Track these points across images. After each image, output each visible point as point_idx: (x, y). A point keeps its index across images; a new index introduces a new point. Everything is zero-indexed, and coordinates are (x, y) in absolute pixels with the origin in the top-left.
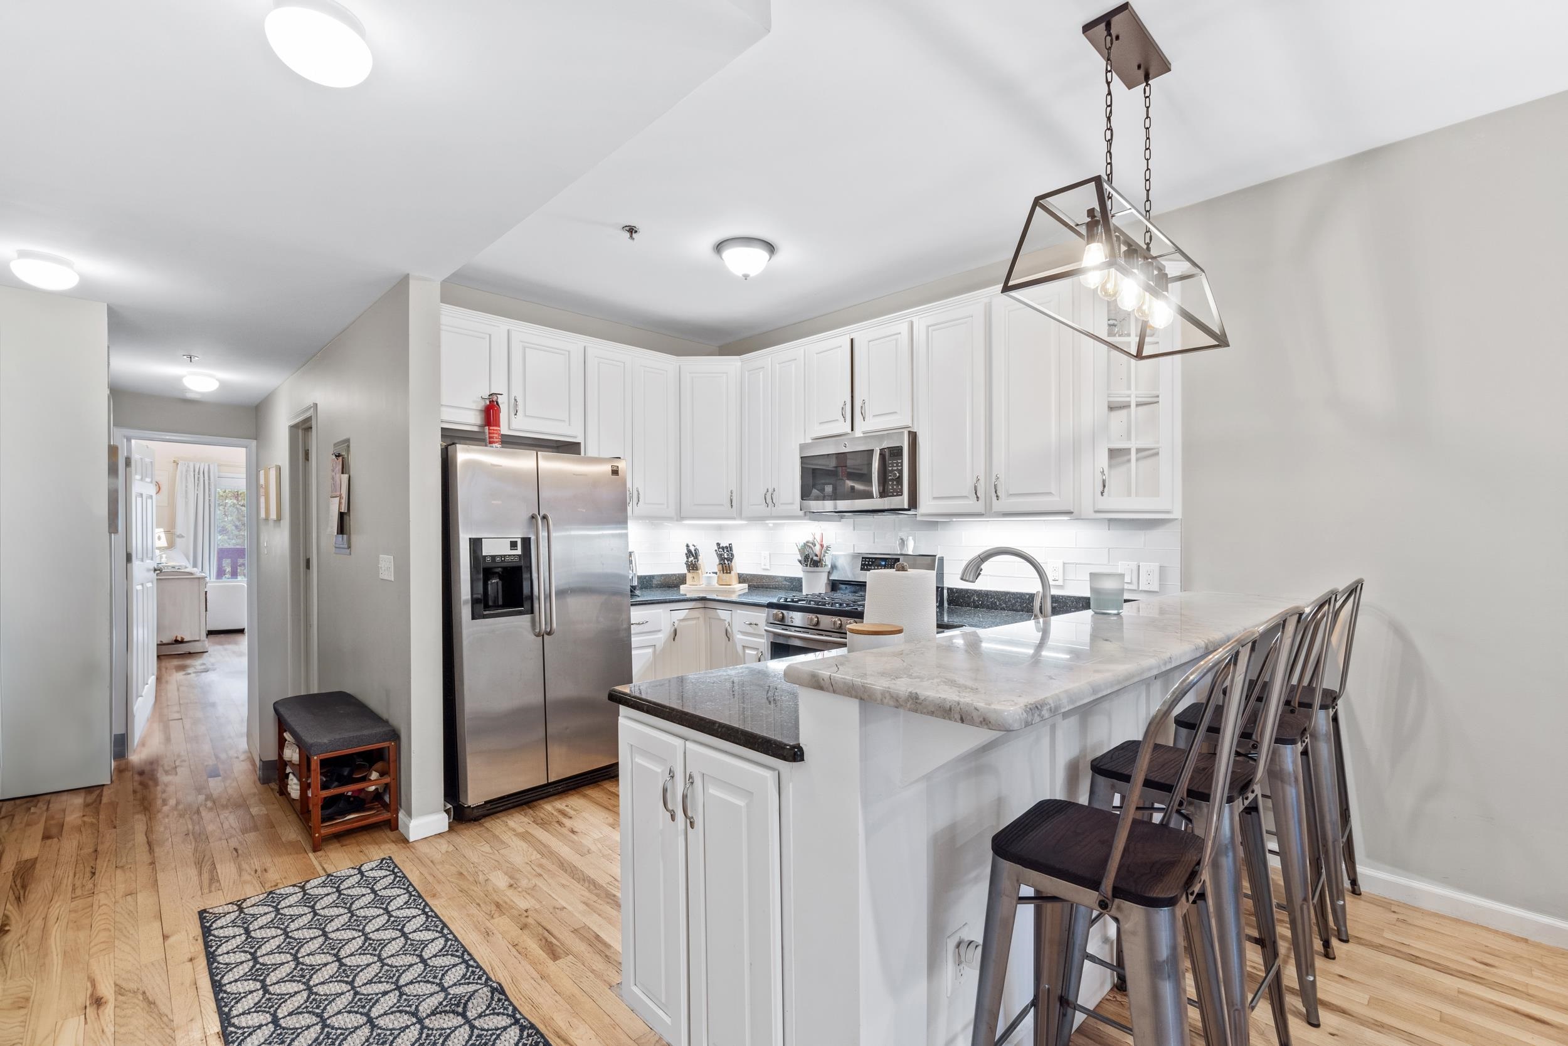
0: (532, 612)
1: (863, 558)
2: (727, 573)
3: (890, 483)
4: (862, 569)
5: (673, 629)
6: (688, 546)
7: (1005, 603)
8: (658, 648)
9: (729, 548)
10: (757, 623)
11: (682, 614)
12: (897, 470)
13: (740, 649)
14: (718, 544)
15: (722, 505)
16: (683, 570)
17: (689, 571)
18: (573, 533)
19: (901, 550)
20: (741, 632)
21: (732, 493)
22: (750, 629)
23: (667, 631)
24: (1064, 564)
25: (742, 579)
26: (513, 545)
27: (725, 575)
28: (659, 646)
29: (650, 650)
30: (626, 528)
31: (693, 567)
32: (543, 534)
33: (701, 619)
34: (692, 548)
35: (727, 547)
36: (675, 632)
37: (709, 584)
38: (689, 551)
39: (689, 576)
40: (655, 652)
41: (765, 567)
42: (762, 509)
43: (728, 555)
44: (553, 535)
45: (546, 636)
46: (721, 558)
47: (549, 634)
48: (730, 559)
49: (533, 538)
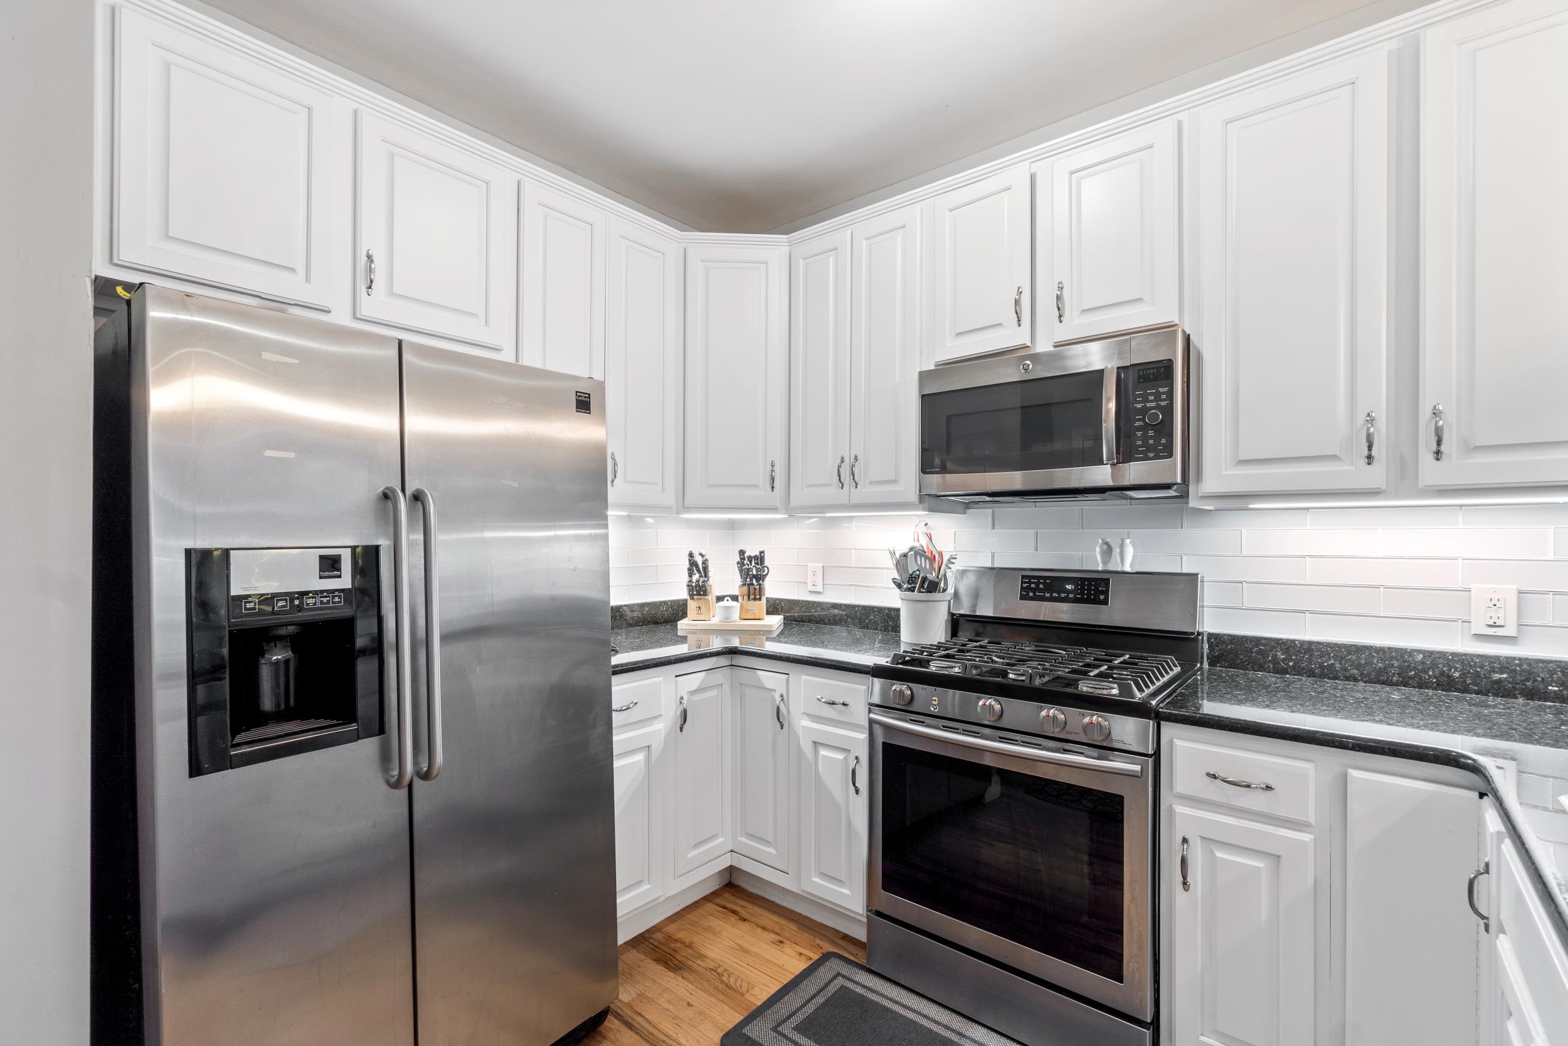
0: (382, 730)
1: (1023, 577)
2: (755, 599)
3: (1139, 434)
4: (1023, 598)
5: (680, 709)
6: (691, 555)
7: (1358, 666)
8: (656, 751)
9: (760, 559)
10: (847, 701)
11: (695, 681)
12: (1158, 407)
13: (807, 749)
14: (742, 553)
15: (756, 486)
16: (682, 594)
17: (692, 596)
18: (488, 534)
19: (1105, 562)
20: (808, 715)
21: (773, 466)
22: (830, 712)
23: (670, 714)
24: (1520, 592)
25: (774, 607)
26: (330, 565)
27: (751, 603)
28: (657, 745)
29: (640, 757)
30: (606, 526)
31: (699, 590)
32: (411, 538)
33: (726, 688)
34: (699, 560)
35: (756, 557)
36: (685, 712)
37: (727, 619)
38: (693, 564)
39: (692, 605)
40: (648, 758)
41: (813, 589)
42: (833, 493)
43: (757, 570)
44: (439, 538)
45: (418, 784)
46: (745, 573)
47: (426, 776)
48: (760, 578)
49: (385, 543)
